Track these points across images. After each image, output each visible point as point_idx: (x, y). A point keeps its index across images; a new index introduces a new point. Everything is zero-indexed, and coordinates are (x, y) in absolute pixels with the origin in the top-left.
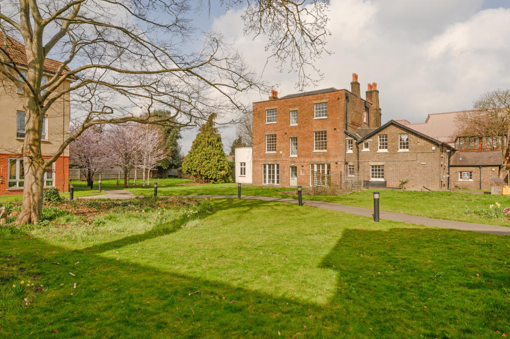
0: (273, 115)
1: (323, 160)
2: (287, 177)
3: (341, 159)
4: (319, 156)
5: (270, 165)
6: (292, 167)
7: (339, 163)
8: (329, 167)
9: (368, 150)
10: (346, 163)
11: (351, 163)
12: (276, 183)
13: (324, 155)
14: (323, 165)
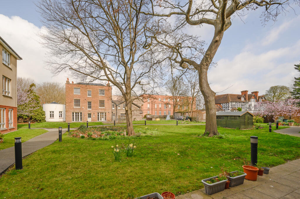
0: (76, 90)
1: (103, 111)
2: (86, 118)
3: (110, 111)
4: (102, 110)
5: (76, 113)
6: (89, 114)
7: (110, 112)
8: (105, 113)
9: (119, 108)
10: (112, 113)
11: (114, 113)
12: (80, 121)
13: (104, 109)
14: (103, 113)
